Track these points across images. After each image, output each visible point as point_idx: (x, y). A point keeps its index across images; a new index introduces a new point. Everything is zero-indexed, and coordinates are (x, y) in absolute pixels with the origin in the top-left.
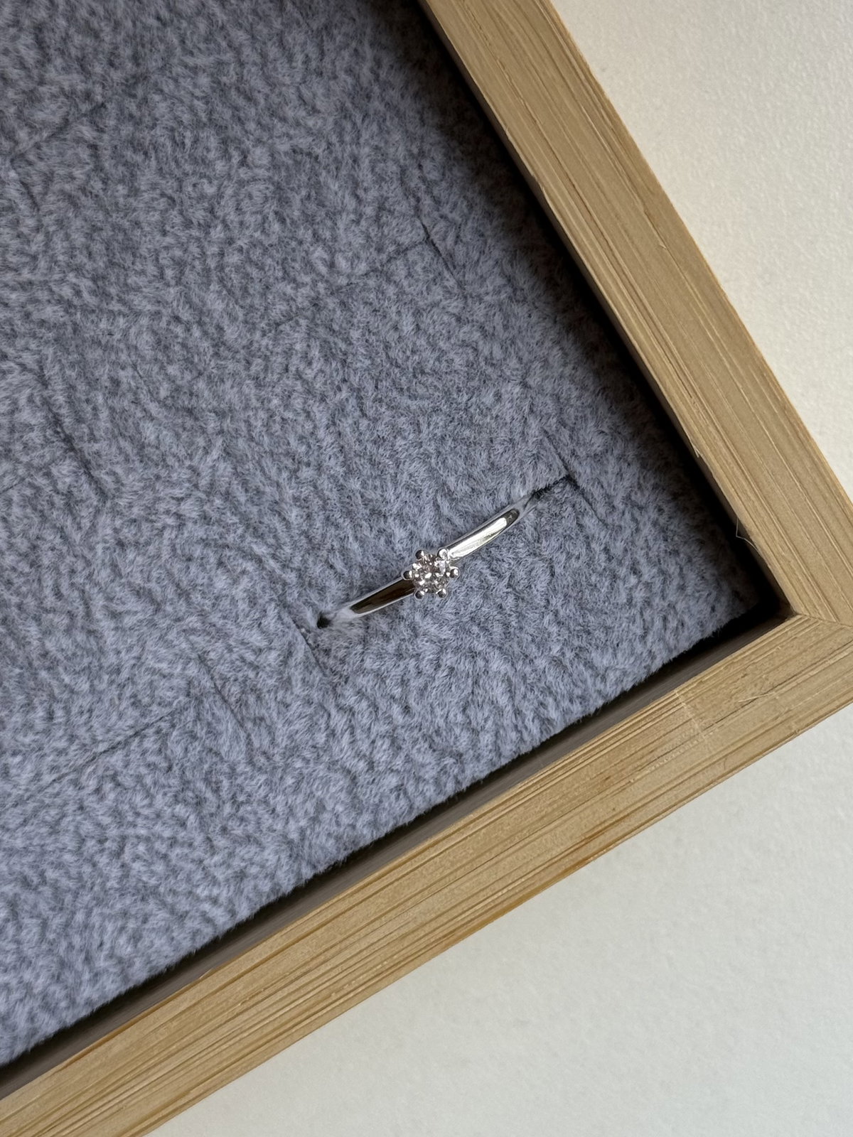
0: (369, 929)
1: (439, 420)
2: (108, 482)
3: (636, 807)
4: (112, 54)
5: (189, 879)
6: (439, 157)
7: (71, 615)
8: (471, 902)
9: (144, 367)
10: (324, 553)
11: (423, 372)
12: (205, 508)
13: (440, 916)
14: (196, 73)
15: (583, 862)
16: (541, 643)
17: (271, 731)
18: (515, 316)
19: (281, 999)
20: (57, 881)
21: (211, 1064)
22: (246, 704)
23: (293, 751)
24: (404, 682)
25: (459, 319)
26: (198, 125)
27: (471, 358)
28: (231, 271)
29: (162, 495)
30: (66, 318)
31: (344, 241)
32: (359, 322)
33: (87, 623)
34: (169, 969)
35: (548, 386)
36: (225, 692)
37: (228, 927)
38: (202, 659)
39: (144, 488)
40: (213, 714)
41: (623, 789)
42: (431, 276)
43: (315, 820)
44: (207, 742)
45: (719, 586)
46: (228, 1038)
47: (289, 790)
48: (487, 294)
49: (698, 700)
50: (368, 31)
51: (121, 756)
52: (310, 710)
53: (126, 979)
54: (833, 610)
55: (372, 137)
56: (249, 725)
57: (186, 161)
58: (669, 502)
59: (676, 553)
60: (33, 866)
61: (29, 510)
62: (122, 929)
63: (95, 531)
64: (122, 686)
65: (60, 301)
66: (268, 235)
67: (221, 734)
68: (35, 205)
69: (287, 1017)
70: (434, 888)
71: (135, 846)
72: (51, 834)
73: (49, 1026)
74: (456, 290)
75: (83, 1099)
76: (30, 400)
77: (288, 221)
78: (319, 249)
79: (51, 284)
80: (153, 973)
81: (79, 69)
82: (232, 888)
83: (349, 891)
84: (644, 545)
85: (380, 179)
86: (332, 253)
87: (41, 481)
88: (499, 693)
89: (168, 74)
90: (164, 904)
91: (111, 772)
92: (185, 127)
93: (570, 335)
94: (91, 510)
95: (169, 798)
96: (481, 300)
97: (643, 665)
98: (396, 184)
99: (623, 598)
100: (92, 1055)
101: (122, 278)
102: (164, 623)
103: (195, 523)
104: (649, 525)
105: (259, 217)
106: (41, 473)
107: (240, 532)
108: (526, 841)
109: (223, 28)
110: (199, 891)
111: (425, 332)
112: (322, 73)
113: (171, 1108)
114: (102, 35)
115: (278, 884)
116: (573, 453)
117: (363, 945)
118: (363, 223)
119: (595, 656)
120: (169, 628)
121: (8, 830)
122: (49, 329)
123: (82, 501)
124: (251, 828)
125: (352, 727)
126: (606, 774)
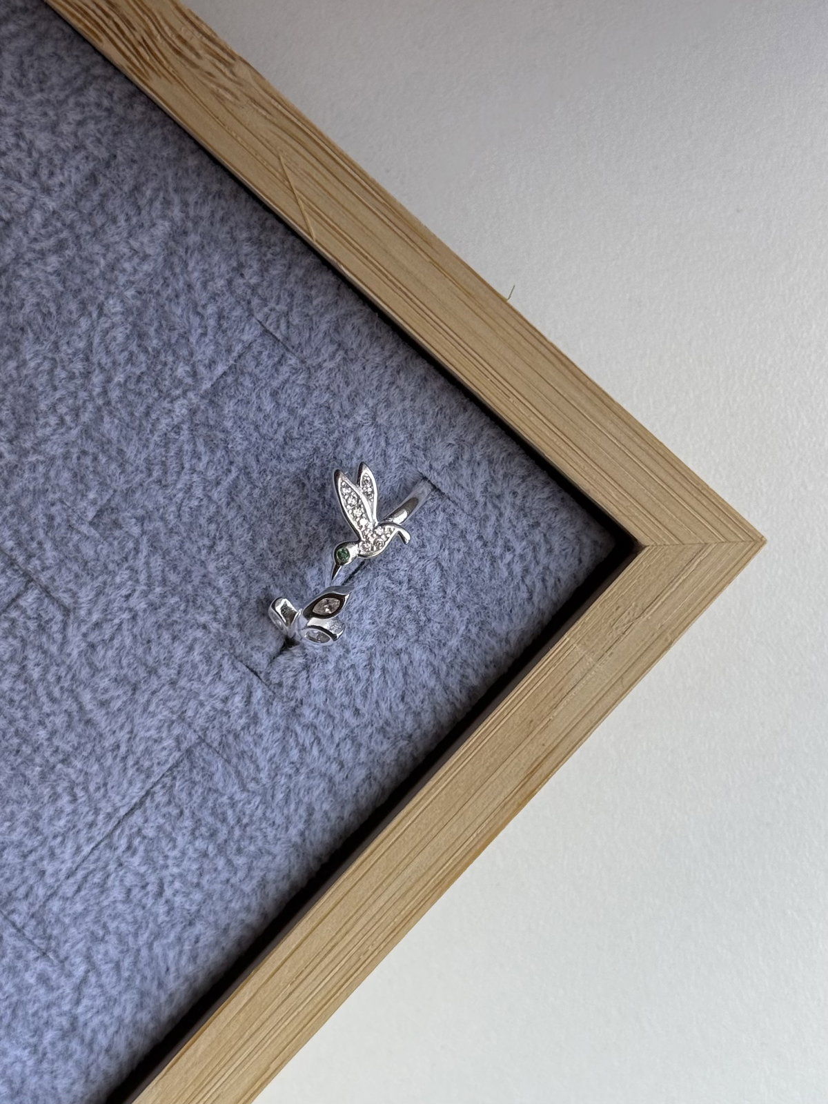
0: (375, 897)
1: (316, 472)
2: (67, 600)
3: (561, 737)
5: (221, 897)
6: (255, 264)
7: (70, 715)
8: (451, 852)
9: (69, 498)
12: (150, 597)
13: (429, 869)
14: (43, 254)
15: (532, 794)
16: (448, 626)
17: (253, 759)
18: (353, 372)
19: (322, 971)
20: (118, 928)
21: (280, 1039)
22: (228, 744)
23: (275, 771)
24: (349, 692)
25: (308, 388)
26: (57, 295)
27: (327, 416)
28: (116, 403)
29: (112, 597)
31: (199, 352)
32: (229, 413)
33: (82, 715)
35: (396, 421)
36: (208, 740)
37: (264, 926)
38: (182, 718)
39: (97, 595)
40: (204, 759)
41: (546, 727)
42: (276, 359)
44: (205, 783)
45: (579, 541)
46: (288, 1015)
47: (281, 803)
48: (325, 361)
49: (586, 638)
50: (170, 180)
51: (140, 815)
52: (279, 735)
54: (673, 534)
55: (198, 263)
56: (235, 760)
57: (56, 326)
58: (519, 485)
59: (536, 525)
60: (97, 921)
61: (10, 639)
62: (181, 952)
63: (68, 641)
64: (124, 759)
66: (138, 366)
67: (214, 773)
70: (418, 849)
71: (172, 882)
72: (102, 892)
74: (299, 366)
77: (150, 349)
78: (181, 364)
84: (510, 525)
86: (192, 365)
87: (14, 613)
88: (426, 677)
89: (22, 261)
90: (208, 923)
91: (135, 830)
92: (48, 301)
93: (401, 374)
94: (59, 625)
95: (188, 838)
96: (321, 368)
98: (228, 295)
99: (505, 573)
100: (184, 1058)
102: (143, 699)
103: (145, 611)
104: (509, 507)
105: (127, 353)
106: (12, 607)
107: (182, 608)
108: (482, 789)
109: (54, 212)
111: (284, 406)
112: (142, 225)
113: (258, 1084)
116: (431, 467)
117: (374, 909)
118: (210, 333)
120: (149, 701)
123: (51, 620)
124: (260, 844)
125: (318, 739)
126: (529, 719)
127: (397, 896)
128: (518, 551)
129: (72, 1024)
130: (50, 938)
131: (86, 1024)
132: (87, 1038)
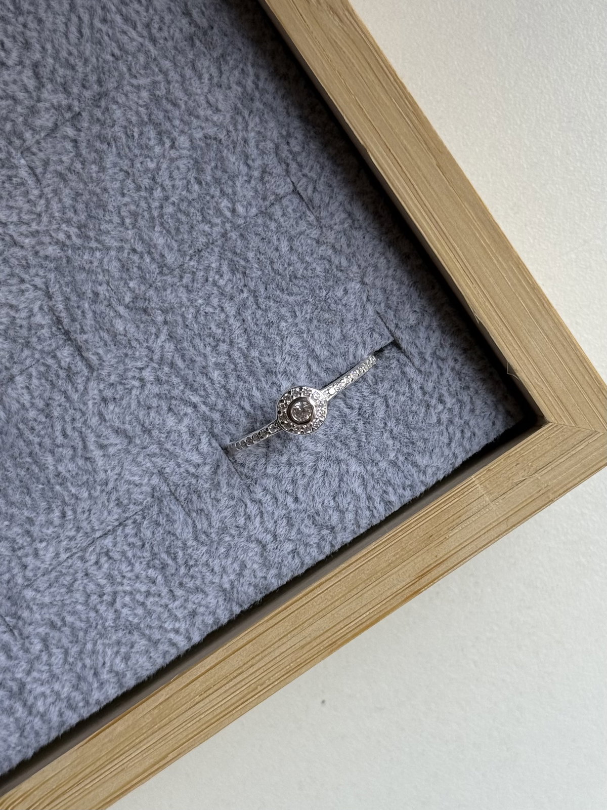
0: (280, 643)
1: (309, 308)
2: (94, 359)
3: (450, 554)
4: (84, 79)
5: (159, 618)
6: (300, 136)
7: (74, 448)
8: (346, 622)
9: (114, 283)
10: (238, 399)
11: (296, 278)
12: (159, 373)
13: (326, 632)
14: (139, 90)
15: (418, 592)
16: (382, 451)
17: (208, 517)
18: (355, 238)
19: (225, 692)
20: (73, 623)
21: (180, 737)
22: (191, 501)
23: (224, 530)
24: (294, 481)
25: (318, 242)
26: (142, 123)
27: (327, 267)
28: (168, 218)
29: (130, 367)
30: (62, 254)
31: (241, 194)
32: (253, 247)
33: (85, 453)
34: (149, 678)
35: (378, 283)
36: (177, 494)
37: (186, 648)
38: (161, 473)
39: (117, 363)
40: (170, 509)
41: (442, 543)
42: (298, 214)
43: (240, 575)
44: (167, 527)
45: (496, 408)
46: (192, 719)
47: (222, 555)
48: (336, 224)
49: (487, 482)
50: (250, 57)
51: (111, 540)
52: (233, 503)
53: (121, 685)
54: (572, 418)
55: (256, 126)
56: (194, 515)
57: (135, 147)
58: (461, 355)
59: (468, 388)
60: (57, 614)
61: (43, 381)
62: (117, 652)
63: (88, 393)
64: (109, 493)
65: (57, 242)
66: (191, 193)
67: (175, 521)
68: (38, 181)
69: (229, 704)
70: (321, 614)
71: (123, 597)
72: (67, 593)
73: (73, 719)
74: (315, 223)
75: (98, 764)
76: (41, 308)
77: (204, 183)
78: (225, 200)
79: (51, 232)
80: (140, 681)
81: (63, 90)
82: (188, 623)
83: (266, 618)
84: (447, 384)
85: (263, 153)
86: (234, 204)
87: (50, 361)
88: (356, 485)
89: (120, 90)
90: (144, 635)
91: (105, 550)
92: (134, 125)
93: (391, 249)
94: (84, 378)
95: (144, 565)
96: (332, 229)
97: (450, 462)
98: (273, 155)
99: (434, 419)
100: (103, 734)
101: (97, 226)
102: (134, 451)
103: (152, 384)
104: (449, 371)
105: (185, 181)
106: (50, 356)
107: (181, 388)
108: (380, 580)
109: (155, 59)
110: (166, 625)
111: (296, 251)
112: (221, 86)
114: (77, 68)
115: (218, 619)
116: (397, 326)
117: (277, 653)
118: (253, 182)
119: (418, 458)
120: (138, 453)
121: (39, 591)
122: (51, 262)
123: (77, 373)
124: (198, 582)
125: (261, 512)
126: (430, 533)
127: (297, 646)
128: (449, 405)
129: (20, 689)
130: (19, 618)
131: (31, 692)
132: (29, 703)
